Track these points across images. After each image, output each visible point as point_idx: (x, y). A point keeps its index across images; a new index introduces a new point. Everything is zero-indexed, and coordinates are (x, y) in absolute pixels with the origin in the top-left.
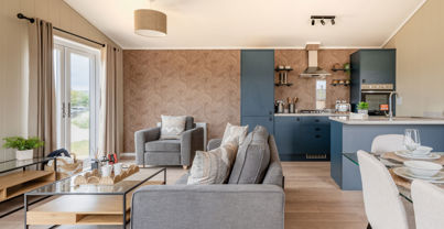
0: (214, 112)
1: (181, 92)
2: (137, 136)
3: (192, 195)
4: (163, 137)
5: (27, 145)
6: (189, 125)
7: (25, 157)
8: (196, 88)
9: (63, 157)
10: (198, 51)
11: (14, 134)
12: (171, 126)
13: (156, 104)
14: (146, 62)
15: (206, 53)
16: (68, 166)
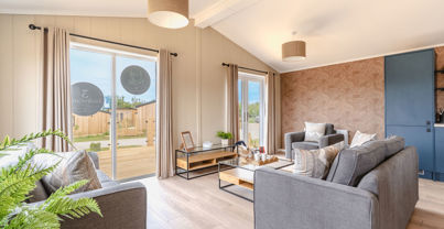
0: (357, 120)
1: (324, 102)
2: (287, 136)
3: (289, 180)
4: (306, 139)
5: (226, 137)
6: (329, 131)
7: (225, 143)
8: (337, 98)
9: (242, 146)
10: (340, 65)
11: (220, 130)
12: (313, 131)
13: (303, 113)
14: (296, 81)
15: (347, 66)
16: (244, 152)
